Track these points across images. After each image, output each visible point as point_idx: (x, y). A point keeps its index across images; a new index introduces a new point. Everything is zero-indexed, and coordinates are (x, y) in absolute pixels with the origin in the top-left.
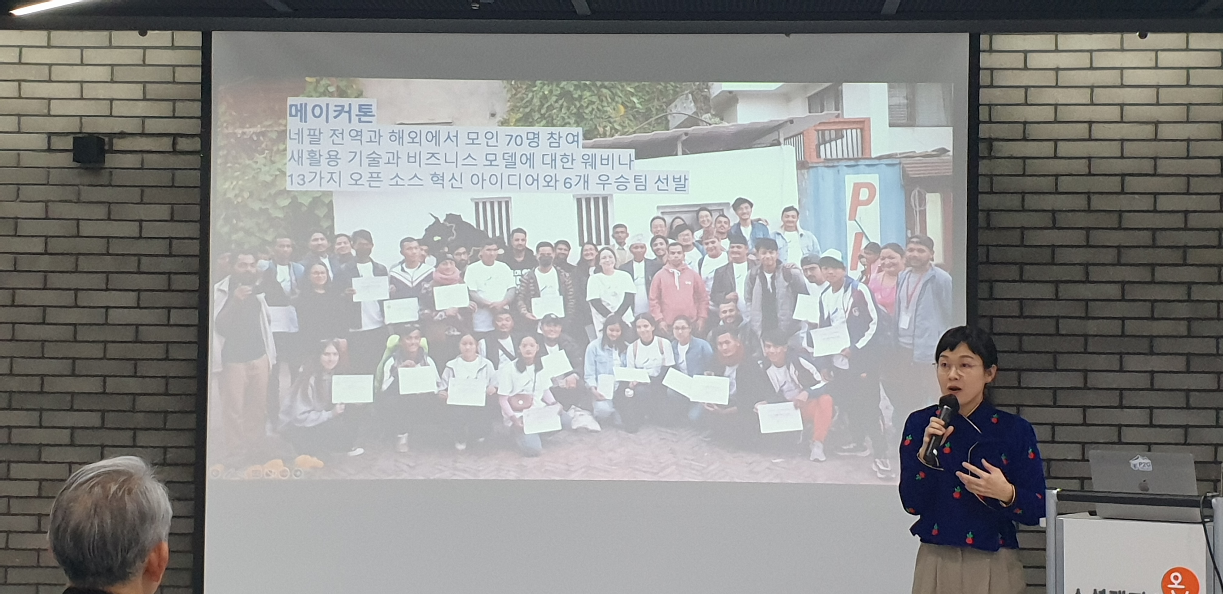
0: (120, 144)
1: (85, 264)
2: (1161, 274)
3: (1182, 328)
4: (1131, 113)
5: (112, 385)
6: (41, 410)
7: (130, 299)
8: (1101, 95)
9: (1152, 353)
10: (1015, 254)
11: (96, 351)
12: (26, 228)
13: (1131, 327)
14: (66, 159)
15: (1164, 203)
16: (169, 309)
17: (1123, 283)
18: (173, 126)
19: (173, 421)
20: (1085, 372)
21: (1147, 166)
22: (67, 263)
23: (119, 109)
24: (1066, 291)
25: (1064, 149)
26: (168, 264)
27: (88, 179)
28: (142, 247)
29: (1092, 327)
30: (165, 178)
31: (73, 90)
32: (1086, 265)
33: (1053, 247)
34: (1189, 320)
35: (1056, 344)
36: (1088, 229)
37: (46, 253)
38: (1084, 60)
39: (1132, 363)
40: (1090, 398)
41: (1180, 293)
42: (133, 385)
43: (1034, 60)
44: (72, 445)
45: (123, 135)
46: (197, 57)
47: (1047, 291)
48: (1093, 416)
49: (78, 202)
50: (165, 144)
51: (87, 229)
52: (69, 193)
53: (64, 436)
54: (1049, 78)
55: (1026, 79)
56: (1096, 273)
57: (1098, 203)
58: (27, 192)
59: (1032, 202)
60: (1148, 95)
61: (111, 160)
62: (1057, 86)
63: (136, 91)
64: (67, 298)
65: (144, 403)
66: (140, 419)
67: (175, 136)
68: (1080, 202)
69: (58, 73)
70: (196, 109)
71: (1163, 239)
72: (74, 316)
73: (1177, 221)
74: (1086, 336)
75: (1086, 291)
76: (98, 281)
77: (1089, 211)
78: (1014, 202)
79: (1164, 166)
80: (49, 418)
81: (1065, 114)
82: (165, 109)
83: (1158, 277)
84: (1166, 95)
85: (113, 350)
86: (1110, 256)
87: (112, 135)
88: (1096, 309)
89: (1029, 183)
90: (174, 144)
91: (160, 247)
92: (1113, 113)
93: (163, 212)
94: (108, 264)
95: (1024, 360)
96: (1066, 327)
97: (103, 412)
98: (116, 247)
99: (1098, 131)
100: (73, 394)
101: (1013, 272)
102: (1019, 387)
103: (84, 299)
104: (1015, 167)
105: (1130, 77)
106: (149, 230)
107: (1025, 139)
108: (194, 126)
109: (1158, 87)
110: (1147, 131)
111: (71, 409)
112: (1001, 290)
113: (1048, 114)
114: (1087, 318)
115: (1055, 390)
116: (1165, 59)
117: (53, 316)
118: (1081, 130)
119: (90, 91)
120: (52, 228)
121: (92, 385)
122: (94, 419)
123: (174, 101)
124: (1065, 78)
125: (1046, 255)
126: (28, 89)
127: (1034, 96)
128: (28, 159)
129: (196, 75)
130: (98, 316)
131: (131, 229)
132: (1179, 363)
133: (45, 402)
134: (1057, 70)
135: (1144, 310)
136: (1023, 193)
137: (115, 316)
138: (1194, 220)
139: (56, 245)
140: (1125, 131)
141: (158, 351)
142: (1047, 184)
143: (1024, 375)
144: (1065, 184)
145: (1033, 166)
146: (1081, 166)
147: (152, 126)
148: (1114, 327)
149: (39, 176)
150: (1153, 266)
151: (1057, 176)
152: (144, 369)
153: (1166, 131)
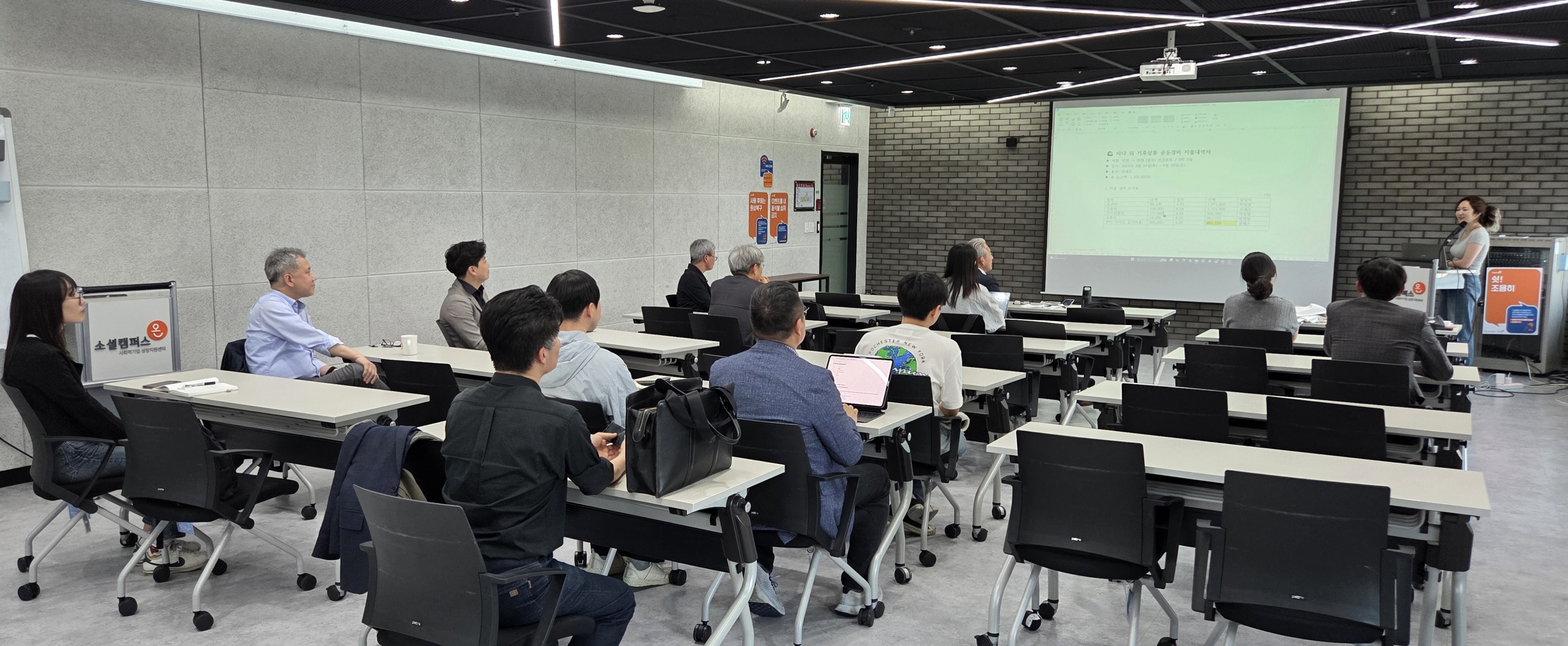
0: (1022, 140)
1: (1009, 181)
2: (1433, 178)
3: (1441, 199)
4: (1424, 114)
5: (1017, 221)
6: (994, 229)
7: (1024, 192)
8: (1411, 107)
9: (1426, 209)
10: (1369, 171)
11: (1012, 210)
12: (990, 169)
13: (1417, 199)
14: (1004, 146)
15: (1436, 150)
16: (1037, 196)
17: (1415, 182)
18: (1040, 133)
19: (1037, 233)
20: (1396, 217)
21: (1430, 135)
22: (1004, 181)
23: (1022, 128)
24: (1389, 185)
25: (1392, 129)
26: (1037, 181)
27: (1011, 152)
28: (1028, 175)
29: (1400, 199)
30: (1036, 151)
31: (1007, 122)
32: (1399, 175)
33: (1385, 168)
34: (1444, 196)
35: (1383, 206)
36: (1401, 161)
37: (997, 177)
38: (1404, 93)
39: (1417, 213)
40: (1397, 227)
41: (1442, 185)
42: (1024, 221)
43: (1381, 95)
44: (1004, 241)
45: (1023, 137)
46: (1048, 109)
47: (1381, 185)
48: (1398, 234)
49: (1008, 160)
50: (1037, 139)
51: (1010, 169)
52: (1005, 157)
53: (1002, 238)
54: (1388, 101)
55: (1378, 102)
56: (1403, 178)
57: (1406, 150)
58: (992, 157)
59: (1377, 150)
60: (1433, 106)
61: (1019, 146)
62: (1391, 104)
63: (1028, 121)
64: (1004, 192)
65: (1027, 227)
66: (1026, 233)
67: (1040, 136)
68: (1398, 150)
69: (1002, 116)
70: (1047, 126)
71: (1435, 164)
72: (1006, 198)
73: (1442, 157)
74: (1397, 203)
75: (1398, 185)
76: (1014, 186)
77: (1402, 153)
78: (1369, 150)
79: (1438, 135)
80: (997, 232)
81: (1393, 115)
82: (1037, 127)
83: (1432, 179)
84: (1440, 106)
85: (1018, 210)
86: (1410, 171)
87: (1019, 137)
88: (1402, 193)
89: (1375, 143)
90: (1040, 139)
91: (1035, 175)
92: (1416, 114)
93: (1036, 163)
94: (1017, 181)
95: (1369, 213)
96: (1388, 199)
97: (1014, 230)
98: (1020, 175)
99: (1409, 122)
100: (1005, 224)
101: (1367, 178)
102: (1366, 223)
103: (1009, 192)
104: (1370, 137)
105: (1424, 100)
106: (1031, 169)
107: (1375, 126)
108: (1046, 133)
109: (1437, 103)
110: (1431, 121)
111: (1004, 229)
112: (1360, 185)
113: (1387, 115)
114: (1398, 196)
115: (1382, 224)
116: (1441, 92)
117: (999, 198)
118: (1401, 122)
119: (1012, 122)
120: (999, 169)
121: (1011, 221)
122: (1011, 232)
123: (1041, 124)
124: (1395, 101)
125: (1381, 172)
126: (992, 122)
127: (1381, 109)
128: (992, 146)
129: (1048, 115)
130: (1013, 198)
131: (1024, 169)
132: (1439, 213)
133: (996, 227)
134: (1392, 98)
135: (1424, 192)
136: (1373, 148)
137: (1019, 198)
138: (1450, 157)
139: (1000, 175)
140: (1421, 121)
141: (1033, 210)
142: (1383, 143)
143: (1368, 218)
144: (1392, 143)
145: (1378, 137)
146: (1400, 136)
147: (1033, 133)
148: (1410, 199)
149: (995, 152)
150: (1429, 175)
151: (1388, 140)
152: (1028, 216)
153: (1439, 121)
